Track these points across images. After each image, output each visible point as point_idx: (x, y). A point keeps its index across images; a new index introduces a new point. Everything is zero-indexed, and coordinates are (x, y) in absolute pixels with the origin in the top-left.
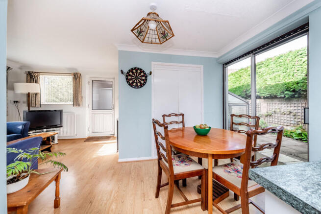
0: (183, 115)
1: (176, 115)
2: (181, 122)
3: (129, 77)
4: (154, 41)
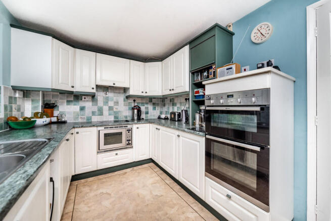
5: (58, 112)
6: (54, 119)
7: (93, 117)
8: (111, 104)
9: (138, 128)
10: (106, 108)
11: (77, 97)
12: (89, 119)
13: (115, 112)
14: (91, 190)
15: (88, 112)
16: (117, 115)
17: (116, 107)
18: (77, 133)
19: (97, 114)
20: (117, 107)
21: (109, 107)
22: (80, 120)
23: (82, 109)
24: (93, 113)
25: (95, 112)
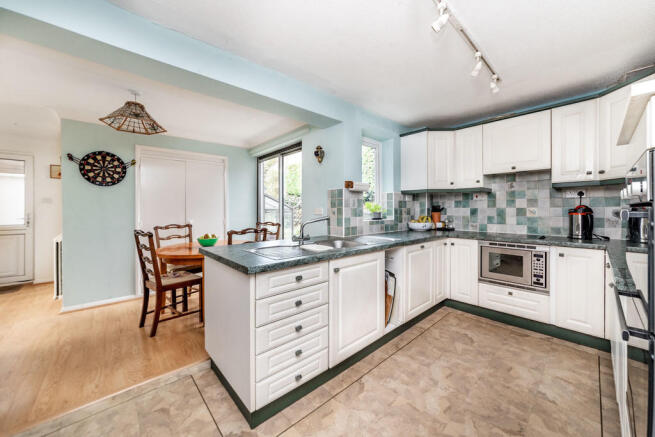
0: (189, 226)
1: (179, 227)
2: (186, 237)
3: (88, 167)
4: (137, 130)
5: (446, 217)
6: (440, 225)
7: (489, 226)
8: (521, 203)
9: (561, 255)
10: (511, 212)
11: (467, 195)
12: (483, 228)
13: (529, 219)
14: (458, 325)
15: (481, 218)
16: (535, 225)
17: (532, 209)
18: (452, 244)
19: (495, 220)
20: (535, 209)
21: (518, 209)
22: (471, 229)
23: (474, 212)
24: (490, 219)
25: (493, 218)
